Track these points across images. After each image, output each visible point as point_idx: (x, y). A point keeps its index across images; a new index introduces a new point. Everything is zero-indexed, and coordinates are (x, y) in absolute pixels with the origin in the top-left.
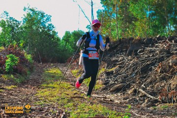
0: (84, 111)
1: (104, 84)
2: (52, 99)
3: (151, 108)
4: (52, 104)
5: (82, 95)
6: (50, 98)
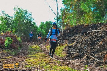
0: (57, 70)
2: (36, 63)
3: (99, 68)
5: (54, 61)
6: (34, 63)
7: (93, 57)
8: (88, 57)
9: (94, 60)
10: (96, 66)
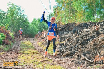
1: (59, 51)
3: (89, 67)
4: (29, 65)
6: (27, 61)
7: (84, 57)
9: (85, 59)
10: (87, 66)
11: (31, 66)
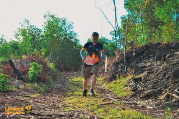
0: (117, 116)
1: (133, 91)
2: (81, 105)
4: (81, 111)
5: (111, 102)
6: (78, 105)
7: (177, 97)
8: (168, 96)
11: (85, 112)
